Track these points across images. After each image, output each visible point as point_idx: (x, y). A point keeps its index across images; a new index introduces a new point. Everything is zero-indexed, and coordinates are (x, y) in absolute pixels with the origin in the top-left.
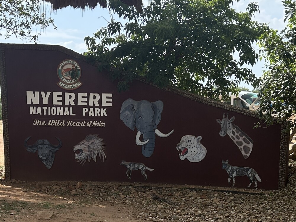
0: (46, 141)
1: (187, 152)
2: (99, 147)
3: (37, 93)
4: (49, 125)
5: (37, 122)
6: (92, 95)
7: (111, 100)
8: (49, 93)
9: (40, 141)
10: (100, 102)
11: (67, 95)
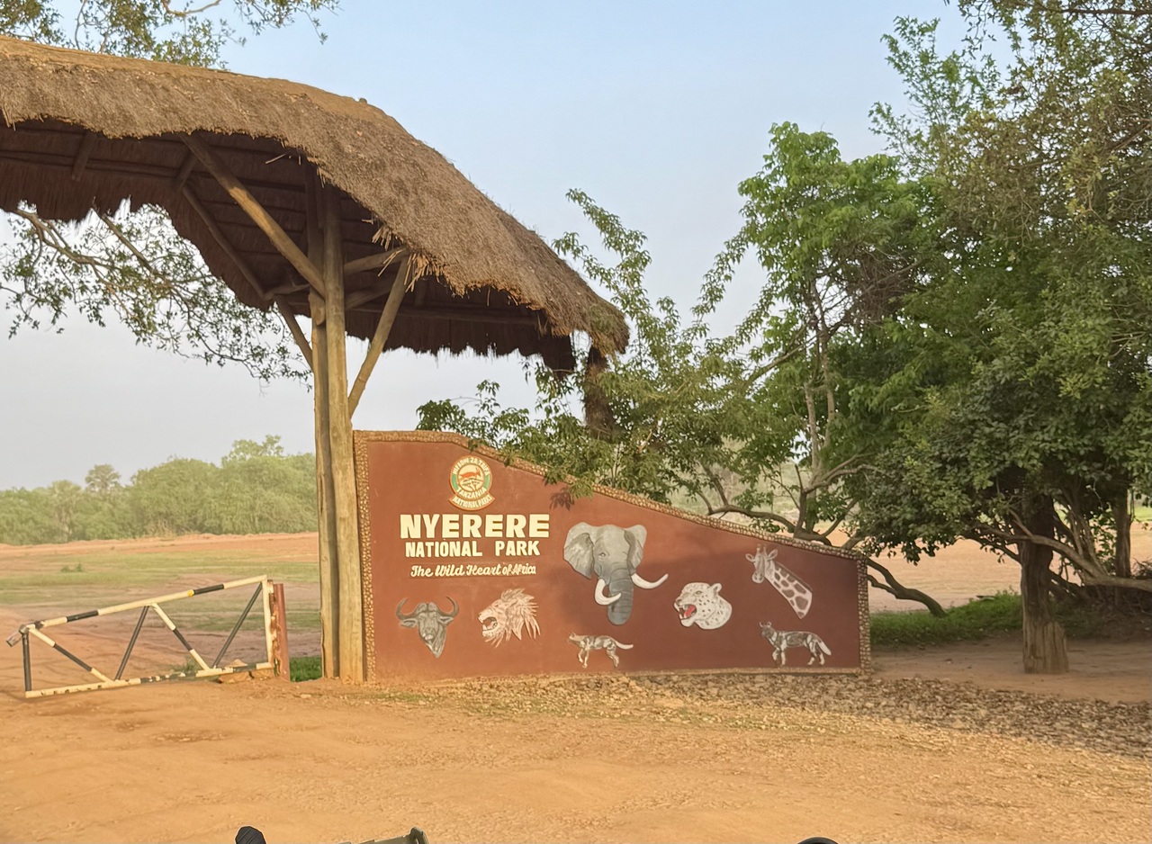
0: (433, 606)
1: (695, 611)
2: (527, 611)
4: (437, 574)
5: (418, 571)
7: (546, 526)
9: (423, 606)
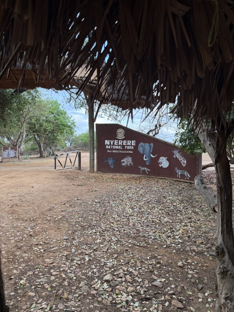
0: (112, 158)
1: (162, 163)
2: (131, 161)
3: (109, 141)
4: (113, 152)
5: (108, 151)
6: (128, 141)
7: (135, 143)
8: (113, 141)
9: (109, 158)
10: (131, 144)
11: (120, 141)
